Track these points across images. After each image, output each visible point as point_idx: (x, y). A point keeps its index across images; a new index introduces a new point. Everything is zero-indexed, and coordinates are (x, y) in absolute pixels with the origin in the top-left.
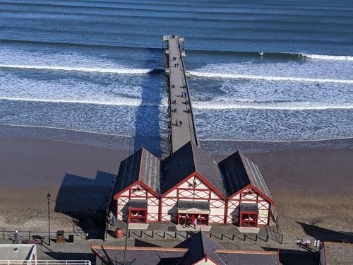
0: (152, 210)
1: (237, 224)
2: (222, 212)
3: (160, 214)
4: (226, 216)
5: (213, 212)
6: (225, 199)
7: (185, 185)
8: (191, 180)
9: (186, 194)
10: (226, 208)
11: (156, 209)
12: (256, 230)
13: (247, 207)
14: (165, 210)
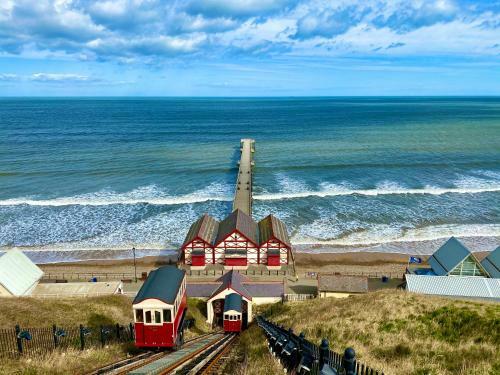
0: (208, 256)
1: (267, 264)
2: (255, 256)
3: (214, 258)
4: (259, 259)
5: (249, 256)
6: (258, 247)
7: (229, 239)
8: (234, 235)
9: (231, 244)
10: (259, 254)
11: (211, 256)
12: (279, 268)
13: (273, 252)
14: (217, 256)
